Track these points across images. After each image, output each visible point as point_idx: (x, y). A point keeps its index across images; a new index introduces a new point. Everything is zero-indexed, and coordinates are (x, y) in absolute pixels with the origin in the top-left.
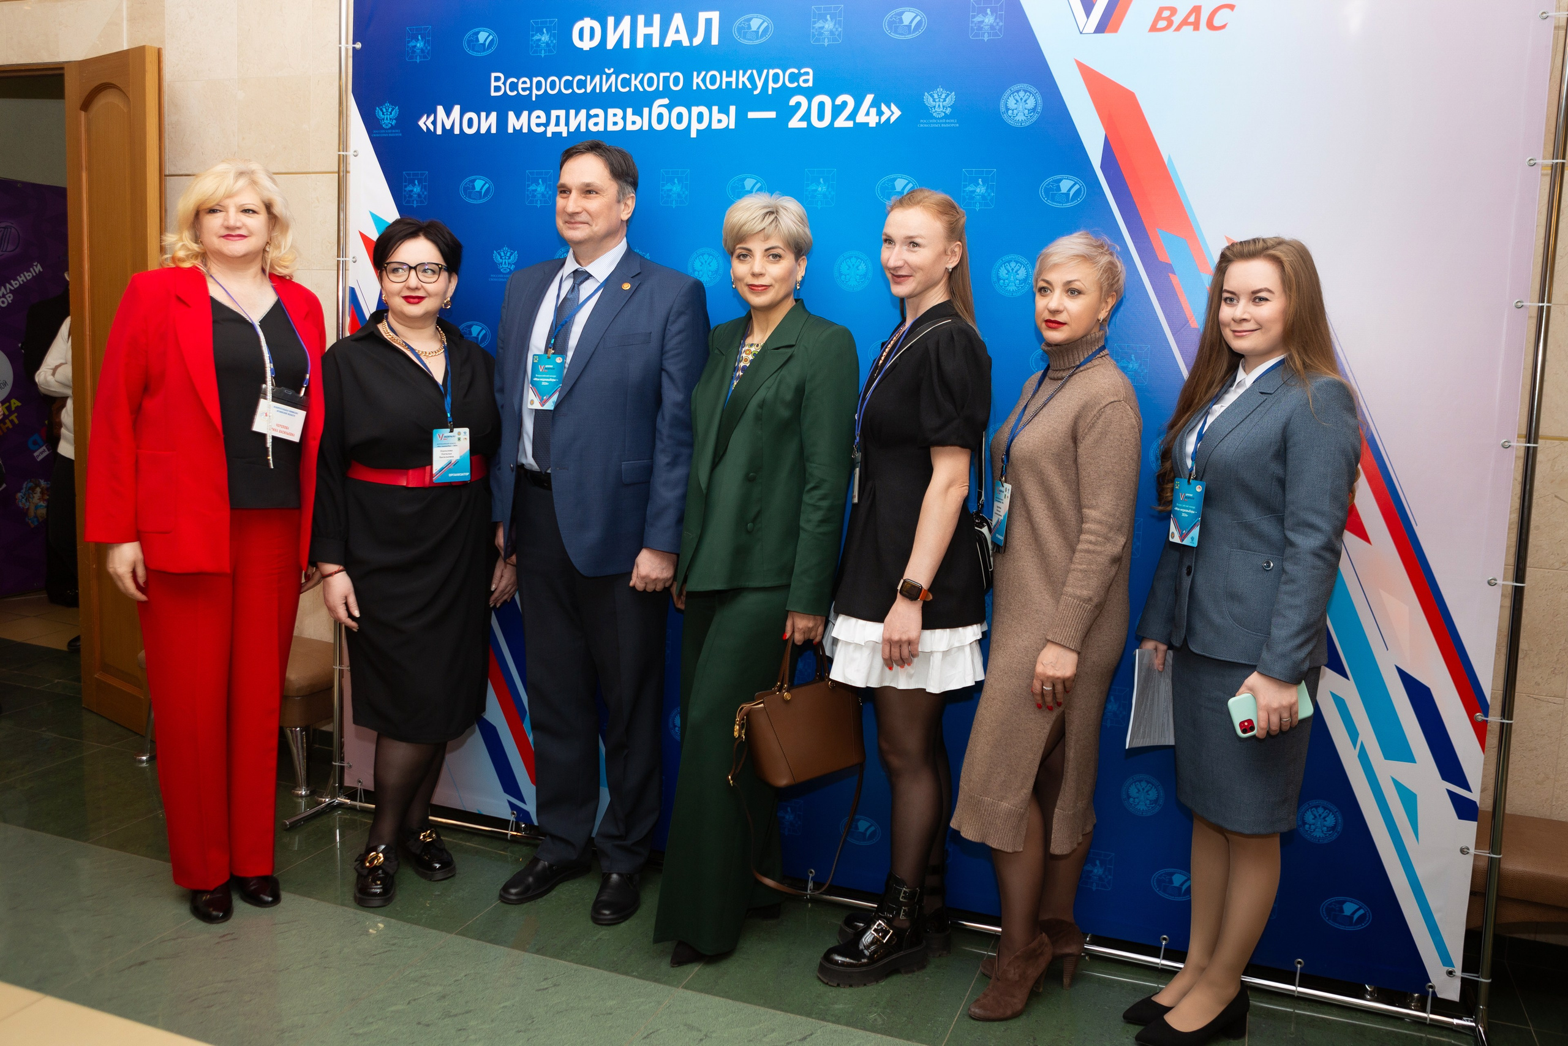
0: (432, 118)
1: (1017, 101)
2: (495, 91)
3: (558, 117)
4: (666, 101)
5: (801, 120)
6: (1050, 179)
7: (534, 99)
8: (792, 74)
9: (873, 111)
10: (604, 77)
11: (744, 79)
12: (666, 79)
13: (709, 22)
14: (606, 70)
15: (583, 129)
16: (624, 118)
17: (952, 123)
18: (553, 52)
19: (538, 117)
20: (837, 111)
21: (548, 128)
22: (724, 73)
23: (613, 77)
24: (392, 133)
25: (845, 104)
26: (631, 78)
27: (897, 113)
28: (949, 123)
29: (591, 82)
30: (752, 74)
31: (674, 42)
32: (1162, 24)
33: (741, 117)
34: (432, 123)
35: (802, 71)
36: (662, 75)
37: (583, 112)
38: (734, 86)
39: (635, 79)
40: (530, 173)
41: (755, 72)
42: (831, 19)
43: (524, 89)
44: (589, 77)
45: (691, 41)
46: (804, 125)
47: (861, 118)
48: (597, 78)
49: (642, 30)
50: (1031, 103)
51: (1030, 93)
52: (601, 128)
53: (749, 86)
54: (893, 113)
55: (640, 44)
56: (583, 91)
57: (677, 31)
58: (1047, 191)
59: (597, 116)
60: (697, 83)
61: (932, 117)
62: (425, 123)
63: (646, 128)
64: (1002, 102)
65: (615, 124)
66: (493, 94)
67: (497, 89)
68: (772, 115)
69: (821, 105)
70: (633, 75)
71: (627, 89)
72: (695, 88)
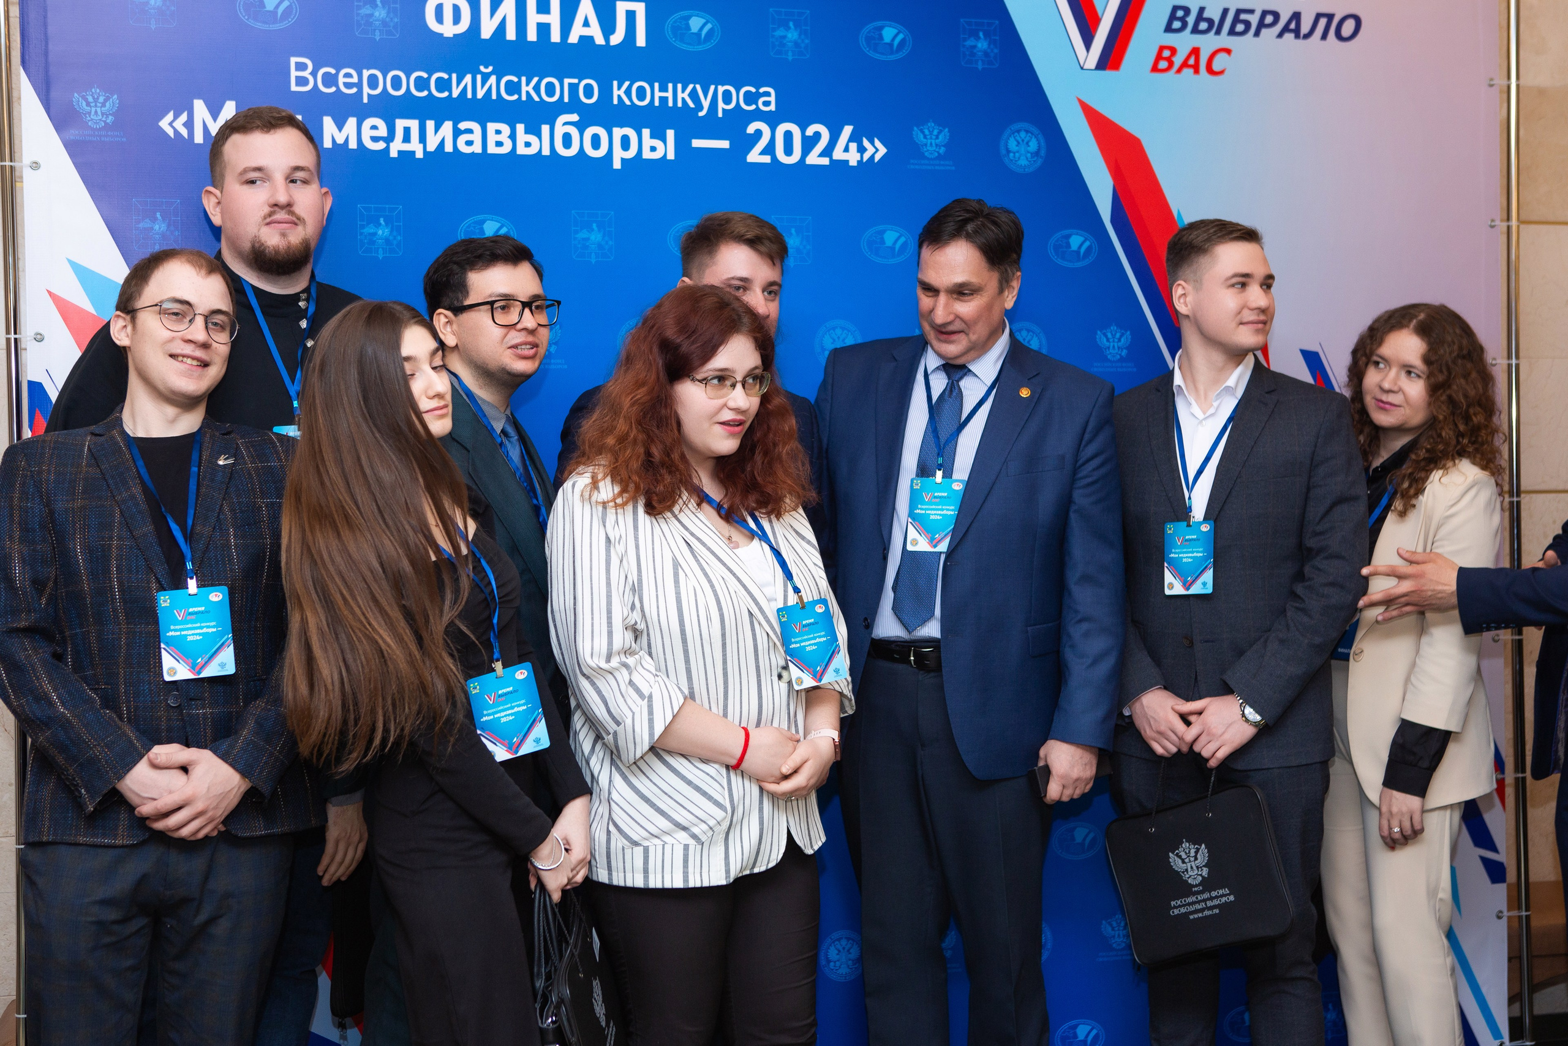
0: (184, 117)
1: (1018, 143)
2: (298, 84)
3: (407, 131)
4: (575, 117)
5: (763, 153)
6: (1058, 235)
7: (365, 100)
8: (747, 93)
9: (853, 146)
10: (479, 77)
11: (683, 95)
12: (573, 88)
13: (631, 16)
14: (482, 68)
15: (449, 148)
16: (513, 137)
17: (948, 165)
18: (395, 36)
19: (374, 127)
20: (809, 143)
21: (391, 144)
22: (657, 85)
23: (493, 78)
24: (107, 136)
25: (817, 136)
26: (520, 82)
27: (883, 151)
28: (943, 165)
29: (458, 84)
30: (694, 89)
31: (581, 37)
32: (1163, 64)
33: (682, 144)
34: (185, 125)
35: (762, 90)
36: (567, 81)
37: (448, 126)
38: (670, 104)
39: (528, 84)
40: (364, 208)
41: (698, 87)
42: (796, 26)
43: (347, 85)
44: (454, 76)
45: (607, 39)
46: (767, 159)
47: (838, 154)
48: (468, 78)
49: (533, 18)
50: (1033, 145)
51: (1032, 134)
52: (477, 148)
53: (692, 105)
54: (877, 150)
55: (532, 35)
56: (446, 94)
57: (586, 24)
58: (1057, 248)
59: (470, 131)
60: (619, 96)
61: (922, 156)
62: (171, 124)
63: (546, 152)
64: (1002, 143)
65: (499, 144)
66: (294, 88)
67: (302, 81)
68: (724, 144)
69: (788, 135)
70: (524, 79)
71: (515, 97)
72: (615, 102)
